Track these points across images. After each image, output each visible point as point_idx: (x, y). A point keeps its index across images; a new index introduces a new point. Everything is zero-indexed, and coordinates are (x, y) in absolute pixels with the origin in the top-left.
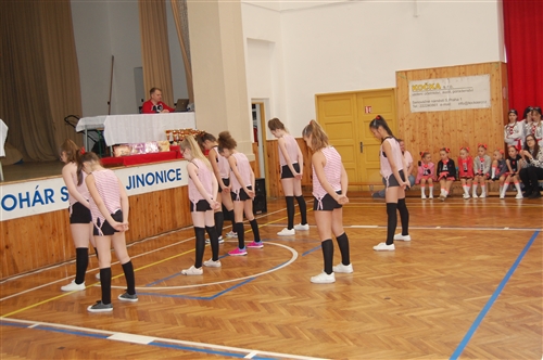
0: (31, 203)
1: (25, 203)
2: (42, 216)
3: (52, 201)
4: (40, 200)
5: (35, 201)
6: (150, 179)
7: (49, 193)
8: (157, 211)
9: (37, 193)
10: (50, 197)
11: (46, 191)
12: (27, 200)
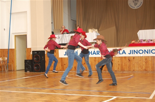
0: (92, 54)
1: (90, 54)
2: (95, 58)
3: (99, 54)
4: (95, 53)
5: (93, 53)
6: (141, 52)
7: (98, 52)
8: (144, 63)
9: (94, 52)
10: (98, 53)
11: (97, 51)
12: (91, 53)
